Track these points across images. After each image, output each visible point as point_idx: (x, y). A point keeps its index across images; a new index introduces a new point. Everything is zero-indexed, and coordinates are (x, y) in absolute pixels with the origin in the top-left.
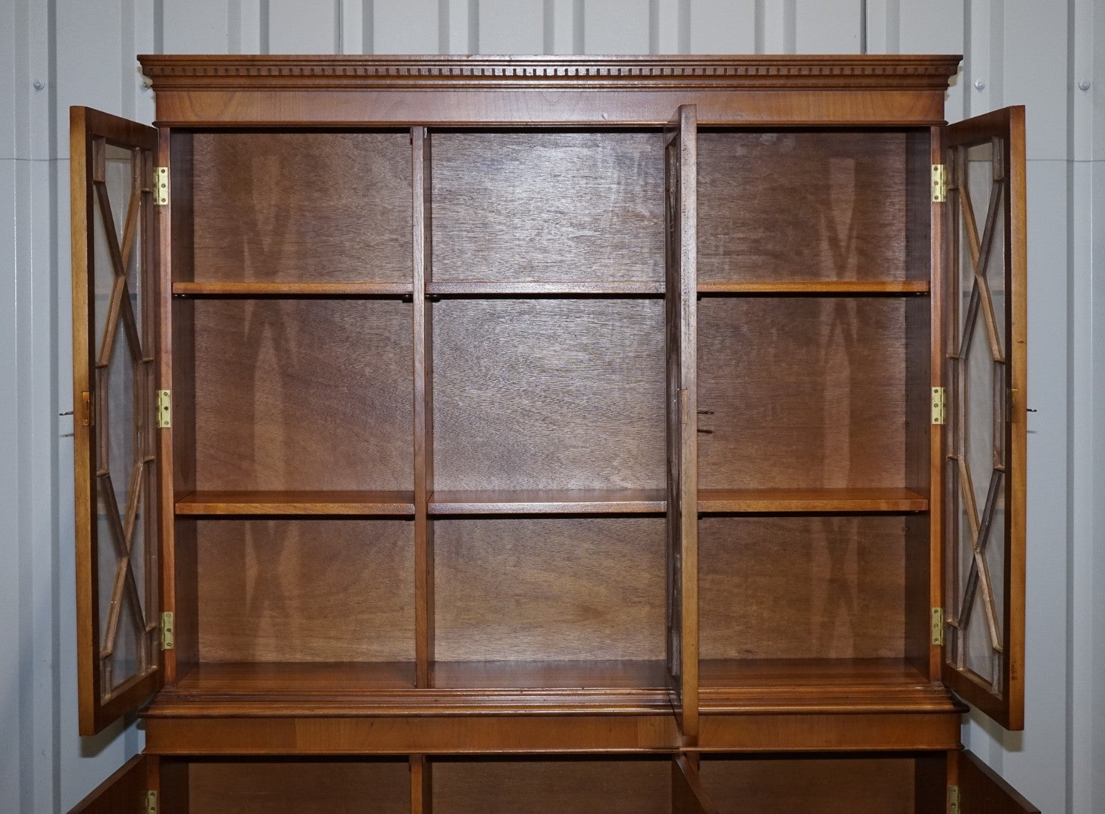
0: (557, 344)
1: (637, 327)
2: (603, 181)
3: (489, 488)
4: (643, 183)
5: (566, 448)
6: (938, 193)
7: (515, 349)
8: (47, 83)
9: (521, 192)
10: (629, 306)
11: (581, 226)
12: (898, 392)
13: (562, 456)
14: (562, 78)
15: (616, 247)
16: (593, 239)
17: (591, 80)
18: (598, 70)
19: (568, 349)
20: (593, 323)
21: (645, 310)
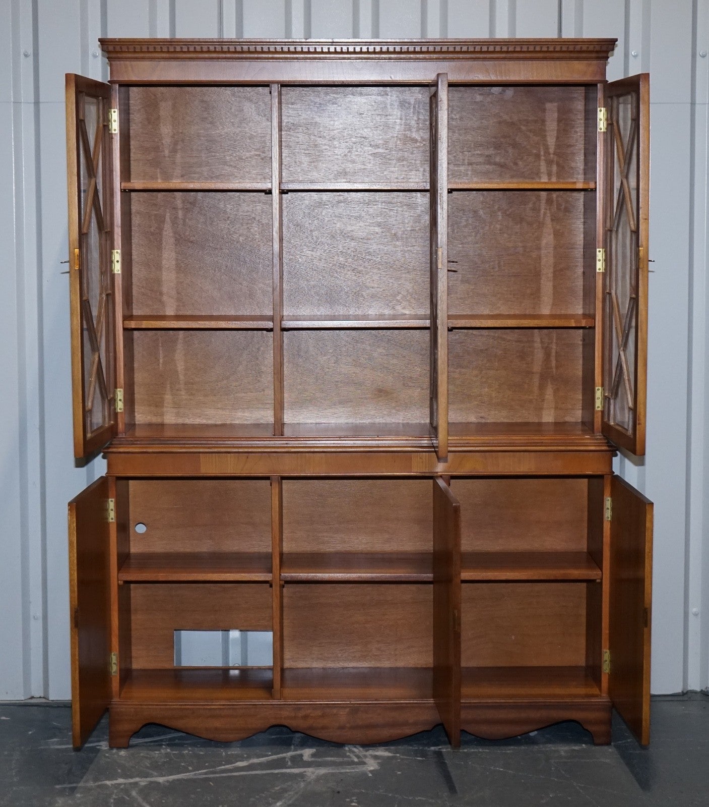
0: (361, 222)
1: (412, 211)
2: (391, 117)
3: (319, 313)
4: (417, 119)
5: (368, 288)
6: (602, 125)
7: (335, 225)
8: (32, 53)
9: (338, 124)
10: (408, 198)
11: (377, 146)
12: (579, 252)
13: (364, 293)
14: (365, 53)
15: (399, 160)
16: (384, 154)
17: (383, 54)
18: (388, 48)
19: (369, 226)
20: (384, 208)
21: (418, 200)
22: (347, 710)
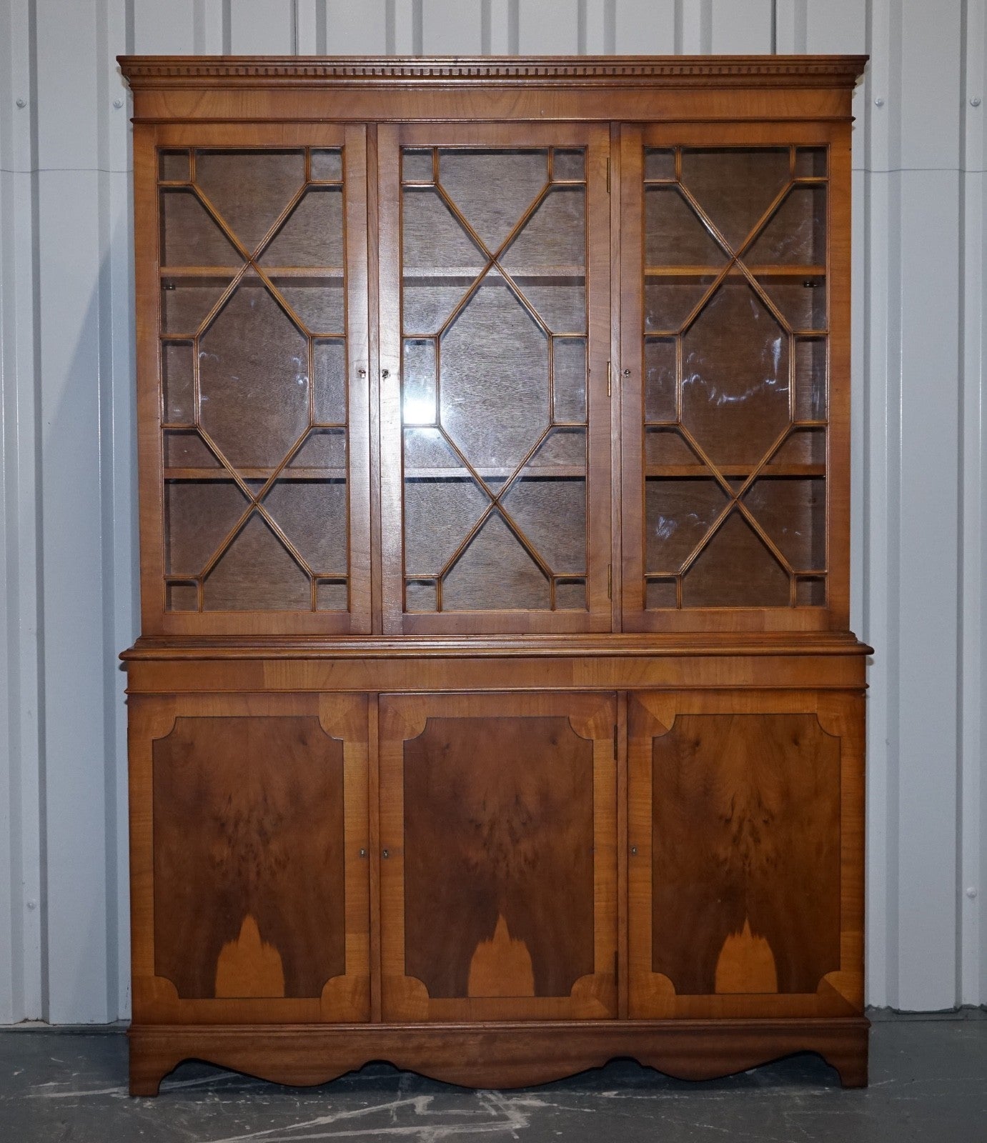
0: (495, 333)
1: (568, 318)
8: (29, 101)
10: (561, 299)
14: (504, 77)
17: (529, 79)
19: (507, 338)
22: (481, 1037)
